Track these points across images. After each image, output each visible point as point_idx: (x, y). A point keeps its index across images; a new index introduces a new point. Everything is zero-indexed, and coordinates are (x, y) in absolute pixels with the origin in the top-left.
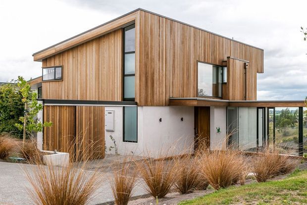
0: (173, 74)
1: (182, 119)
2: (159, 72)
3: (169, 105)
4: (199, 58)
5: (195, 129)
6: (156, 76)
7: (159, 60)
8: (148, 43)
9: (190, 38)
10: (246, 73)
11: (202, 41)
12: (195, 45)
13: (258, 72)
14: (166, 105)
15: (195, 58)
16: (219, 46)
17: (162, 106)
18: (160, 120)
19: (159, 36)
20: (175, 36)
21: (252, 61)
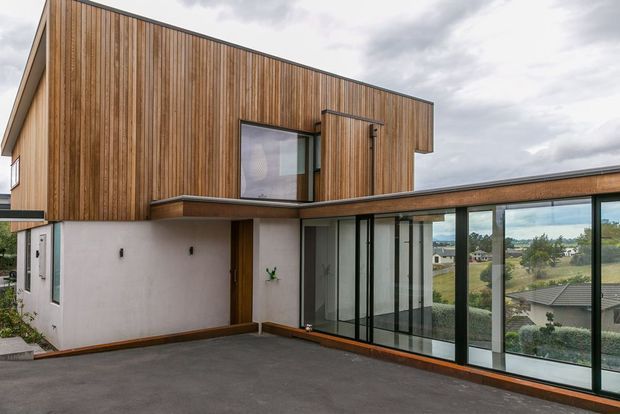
0: (164, 148)
1: (191, 251)
2: (117, 141)
3: (148, 218)
4: (244, 114)
5: (232, 272)
6: (107, 151)
7: (117, 115)
8: (77, 72)
9: (217, 68)
10: (372, 148)
11: (253, 76)
12: (231, 85)
13: (417, 150)
14: (138, 218)
15: (231, 113)
16: (306, 91)
17: (127, 219)
18: (121, 253)
19: (118, 58)
20: (167, 62)
21: (401, 127)
